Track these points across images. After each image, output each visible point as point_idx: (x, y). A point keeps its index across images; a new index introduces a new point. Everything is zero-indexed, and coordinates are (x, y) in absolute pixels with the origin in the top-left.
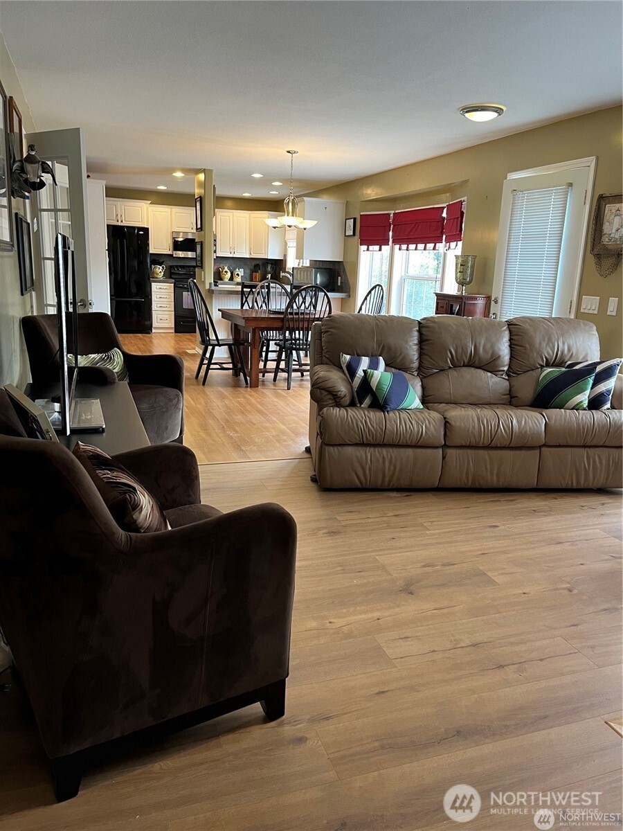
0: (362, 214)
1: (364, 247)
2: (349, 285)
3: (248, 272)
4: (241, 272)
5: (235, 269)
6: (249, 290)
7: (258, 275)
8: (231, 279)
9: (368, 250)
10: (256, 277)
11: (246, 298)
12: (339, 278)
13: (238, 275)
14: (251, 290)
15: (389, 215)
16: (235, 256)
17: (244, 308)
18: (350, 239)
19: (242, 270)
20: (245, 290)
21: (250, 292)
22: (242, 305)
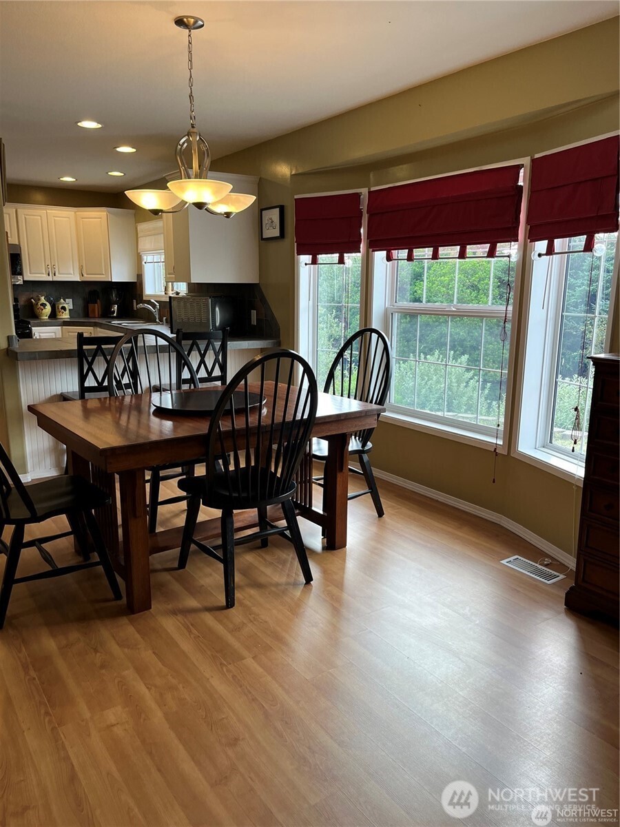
0: (296, 197)
1: (305, 258)
2: (277, 324)
3: (80, 302)
4: (68, 304)
5: (58, 300)
6: (95, 347)
7: (97, 308)
8: (53, 315)
9: (314, 262)
10: (94, 311)
11: (90, 364)
12: (254, 313)
13: (64, 308)
14: (99, 348)
15: (358, 196)
16: (56, 279)
17: (86, 384)
18: (273, 245)
19: (70, 301)
20: (85, 347)
21: (96, 350)
22: (82, 378)
